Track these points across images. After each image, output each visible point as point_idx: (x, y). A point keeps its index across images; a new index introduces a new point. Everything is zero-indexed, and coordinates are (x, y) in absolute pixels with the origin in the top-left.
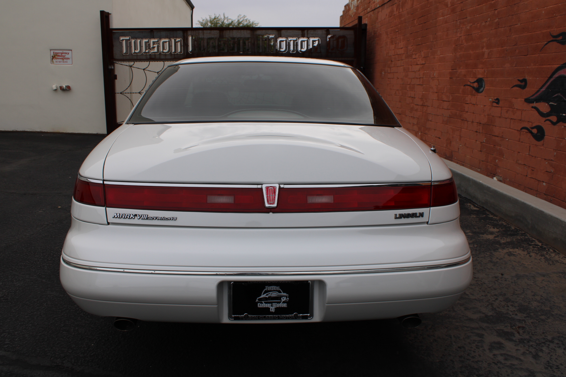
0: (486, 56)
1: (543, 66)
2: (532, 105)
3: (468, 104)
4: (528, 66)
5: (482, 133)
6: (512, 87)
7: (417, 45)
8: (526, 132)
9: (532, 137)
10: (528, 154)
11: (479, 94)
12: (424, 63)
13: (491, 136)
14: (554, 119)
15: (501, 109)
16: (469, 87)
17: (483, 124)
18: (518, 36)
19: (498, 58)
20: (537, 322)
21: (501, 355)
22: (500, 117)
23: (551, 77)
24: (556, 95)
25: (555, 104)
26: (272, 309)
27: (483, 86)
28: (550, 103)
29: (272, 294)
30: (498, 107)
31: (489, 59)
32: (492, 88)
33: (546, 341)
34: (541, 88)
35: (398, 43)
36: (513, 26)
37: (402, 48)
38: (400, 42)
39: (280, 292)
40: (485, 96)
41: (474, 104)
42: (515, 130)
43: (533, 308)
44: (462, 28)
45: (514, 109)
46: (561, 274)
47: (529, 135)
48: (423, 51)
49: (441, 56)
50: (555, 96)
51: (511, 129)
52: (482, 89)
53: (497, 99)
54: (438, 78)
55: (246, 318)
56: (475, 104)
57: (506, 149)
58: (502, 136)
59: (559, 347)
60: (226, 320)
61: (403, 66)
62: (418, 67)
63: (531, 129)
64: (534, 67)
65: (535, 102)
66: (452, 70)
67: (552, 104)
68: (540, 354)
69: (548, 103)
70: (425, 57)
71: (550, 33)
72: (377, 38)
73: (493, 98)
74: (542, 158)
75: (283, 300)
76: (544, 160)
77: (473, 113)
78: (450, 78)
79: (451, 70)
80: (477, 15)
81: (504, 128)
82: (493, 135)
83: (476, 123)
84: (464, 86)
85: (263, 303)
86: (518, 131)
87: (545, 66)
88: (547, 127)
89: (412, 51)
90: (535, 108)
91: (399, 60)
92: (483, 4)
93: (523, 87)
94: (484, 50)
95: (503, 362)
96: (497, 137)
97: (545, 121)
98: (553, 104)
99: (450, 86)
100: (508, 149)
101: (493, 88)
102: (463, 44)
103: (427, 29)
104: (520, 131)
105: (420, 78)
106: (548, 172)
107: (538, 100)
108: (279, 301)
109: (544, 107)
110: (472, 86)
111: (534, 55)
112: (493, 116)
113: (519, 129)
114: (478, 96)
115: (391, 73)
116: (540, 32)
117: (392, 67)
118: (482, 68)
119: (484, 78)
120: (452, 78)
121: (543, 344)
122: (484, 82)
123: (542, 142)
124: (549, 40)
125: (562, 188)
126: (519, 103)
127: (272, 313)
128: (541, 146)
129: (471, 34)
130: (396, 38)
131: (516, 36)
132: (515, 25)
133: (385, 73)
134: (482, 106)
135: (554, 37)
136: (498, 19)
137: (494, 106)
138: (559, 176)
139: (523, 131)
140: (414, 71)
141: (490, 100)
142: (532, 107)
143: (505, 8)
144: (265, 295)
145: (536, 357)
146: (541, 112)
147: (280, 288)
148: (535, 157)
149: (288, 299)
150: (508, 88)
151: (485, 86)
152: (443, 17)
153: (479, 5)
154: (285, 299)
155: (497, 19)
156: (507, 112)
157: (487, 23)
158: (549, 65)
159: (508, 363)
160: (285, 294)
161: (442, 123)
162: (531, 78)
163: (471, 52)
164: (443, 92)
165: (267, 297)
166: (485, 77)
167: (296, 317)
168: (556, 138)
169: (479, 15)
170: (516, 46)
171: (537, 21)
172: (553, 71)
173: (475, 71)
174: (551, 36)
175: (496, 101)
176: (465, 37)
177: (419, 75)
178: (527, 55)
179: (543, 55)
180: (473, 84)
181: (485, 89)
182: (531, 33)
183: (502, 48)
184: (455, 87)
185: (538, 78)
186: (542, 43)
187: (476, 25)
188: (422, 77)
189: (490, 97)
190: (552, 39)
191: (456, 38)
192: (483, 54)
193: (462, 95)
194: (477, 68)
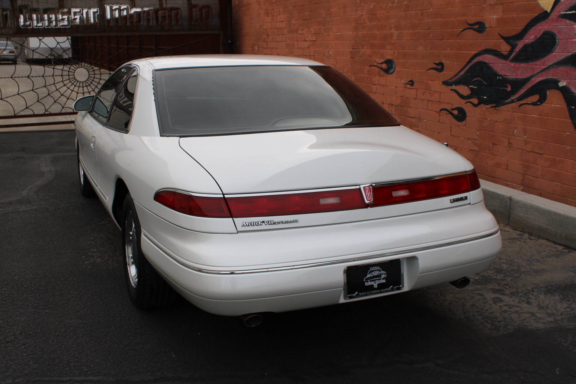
0: (395, 37)
1: (461, 52)
2: (451, 87)
3: (376, 85)
4: (445, 50)
5: (395, 114)
6: (428, 70)
7: (303, 20)
8: (446, 113)
9: (452, 118)
10: (450, 134)
11: (389, 75)
12: (316, 40)
13: (406, 117)
14: (475, 101)
15: (417, 91)
16: (376, 68)
17: (396, 105)
18: (431, 20)
19: (410, 40)
20: (514, 279)
21: (505, 305)
22: (415, 99)
23: (469, 62)
24: (476, 79)
25: (476, 88)
26: (376, 286)
27: (394, 67)
28: (470, 86)
29: (375, 273)
30: (412, 89)
31: (399, 41)
32: (404, 70)
33: (529, 291)
34: (460, 72)
35: (277, 16)
36: (425, 11)
37: (282, 22)
38: (280, 15)
39: (380, 271)
40: (397, 78)
41: (383, 85)
42: (434, 111)
43: (505, 269)
44: (363, 6)
45: (432, 91)
46: (510, 240)
47: (450, 116)
48: (312, 27)
49: (337, 33)
50: (474, 80)
51: (429, 110)
52: (392, 70)
53: (411, 81)
54: (335, 56)
55: (357, 296)
56: (385, 85)
57: (424, 130)
58: (420, 117)
59: (540, 294)
60: (342, 300)
61: (285, 41)
62: (306, 44)
63: (451, 111)
64: (450, 52)
65: (454, 85)
66: (353, 49)
67: (472, 88)
68: (530, 300)
69: (468, 87)
70: (316, 34)
71: (466, 21)
72: (244, 8)
73: (406, 79)
74: (465, 138)
75: (382, 277)
76: (467, 139)
77: (383, 94)
78: (351, 57)
79: (351, 49)
81: (421, 110)
82: (408, 117)
83: (387, 105)
84: (370, 66)
85: (369, 281)
86: (437, 112)
87: (462, 52)
88: (468, 108)
89: (297, 26)
90: (455, 91)
91: (278, 35)
93: (441, 70)
94: (393, 31)
95: (509, 310)
96: (414, 118)
97: (466, 103)
98: (474, 87)
99: (351, 66)
100: (427, 130)
101: (406, 70)
102: (366, 23)
103: (316, 4)
104: (439, 112)
105: (310, 56)
106: (472, 150)
107: (457, 83)
108: (380, 278)
109: (464, 90)
110: (380, 67)
111: (450, 41)
112: (407, 98)
113: (438, 111)
114: (388, 77)
115: (267, 48)
116: (455, 19)
117: (269, 42)
118: (392, 50)
119: (394, 59)
120: (354, 58)
121: (528, 294)
122: (394, 64)
123: (464, 122)
124: (465, 28)
125: (487, 164)
126: (437, 85)
127: (375, 289)
128: (463, 126)
129: (375, 14)
130: (273, 9)
131: (429, 20)
132: (427, 9)
133: (259, 48)
134: (393, 87)
135: (470, 25)
136: (408, 1)
137: (407, 88)
138: (484, 153)
139: (443, 113)
140: (302, 48)
141: (403, 81)
142: (452, 90)
144: (370, 275)
145: (528, 303)
146: (461, 94)
147: (380, 268)
148: (458, 137)
149: (386, 275)
150: (423, 71)
151: (395, 67)
154: (384, 276)
155: (406, 1)
156: (423, 94)
157: (395, 5)
158: (466, 50)
159: (513, 310)
160: (384, 272)
162: (448, 62)
163: (377, 32)
165: (371, 276)
166: (396, 58)
167: (392, 290)
168: (478, 119)
170: (429, 30)
171: (451, 8)
172: (471, 56)
173: (383, 52)
174: (467, 23)
175: (409, 83)
176: (367, 16)
177: (309, 53)
178: (443, 40)
179: (459, 41)
180: (381, 64)
181: (396, 70)
182: (445, 19)
183: (414, 31)
184: (358, 66)
185: (455, 63)
186: (458, 30)
187: (381, 5)
188: (313, 54)
189: (402, 79)
190: (468, 26)
191: (357, 16)
192: (392, 35)
193: (367, 76)
194: (385, 49)
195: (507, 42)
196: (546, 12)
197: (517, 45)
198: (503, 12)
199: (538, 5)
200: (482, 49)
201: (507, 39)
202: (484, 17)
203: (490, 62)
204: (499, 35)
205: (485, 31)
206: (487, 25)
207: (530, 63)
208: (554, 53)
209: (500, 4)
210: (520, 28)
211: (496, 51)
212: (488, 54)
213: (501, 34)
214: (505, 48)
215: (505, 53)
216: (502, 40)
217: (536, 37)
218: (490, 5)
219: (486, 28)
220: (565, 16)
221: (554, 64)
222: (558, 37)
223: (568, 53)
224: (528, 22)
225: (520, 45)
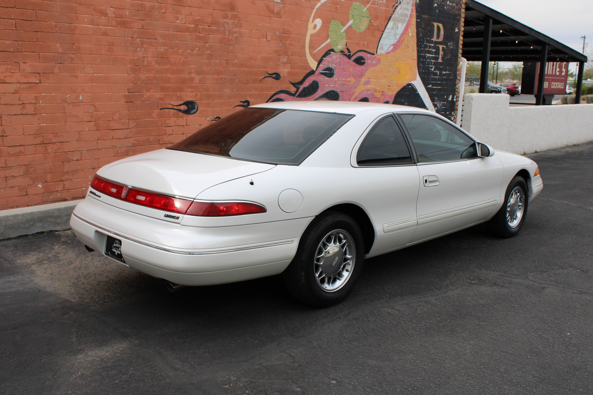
0: (197, 81)
1: (263, 92)
3: (172, 126)
4: (249, 92)
6: (234, 107)
11: (190, 116)
12: (38, 82)
16: (171, 110)
18: (236, 69)
19: (214, 84)
23: (270, 99)
27: (196, 108)
31: (202, 84)
32: (209, 109)
36: (230, 61)
40: (200, 117)
41: (182, 126)
49: (95, 75)
52: (195, 111)
53: (218, 118)
54: (91, 102)
56: (184, 125)
64: (255, 92)
66: (129, 92)
71: (265, 72)
73: (211, 117)
77: (183, 134)
78: (126, 102)
79: (127, 93)
80: (177, 41)
84: (161, 109)
87: (264, 92)
92: (184, 32)
93: (246, 106)
94: (193, 75)
99: (128, 111)
101: (211, 109)
102: (153, 66)
110: (177, 109)
111: (254, 85)
114: (188, 117)
116: (257, 70)
118: (192, 92)
120: (131, 102)
122: (196, 105)
124: (266, 76)
129: (168, 58)
132: (232, 60)
134: (196, 126)
136: (211, 51)
141: (208, 119)
143: (219, 44)
150: (230, 108)
151: (198, 107)
152: (95, 27)
153: (178, 32)
155: (209, 51)
157: (195, 52)
158: (267, 91)
161: (114, 156)
162: (252, 100)
163: (171, 76)
164: (111, 119)
166: (199, 100)
169: (179, 41)
170: (235, 77)
171: (254, 62)
172: (271, 95)
173: (181, 94)
174: (268, 73)
175: (216, 119)
176: (155, 58)
177: (20, 100)
178: (248, 84)
179: (261, 85)
180: (179, 106)
181: (198, 110)
182: (249, 69)
183: (219, 76)
184: (140, 111)
185: (259, 100)
186: (261, 77)
187: (176, 50)
188: (34, 101)
189: (207, 117)
190: (268, 75)
191: (135, 58)
192: (192, 79)
193: (157, 119)
194: (184, 92)
195: (294, 86)
196: (313, 70)
197: (300, 87)
198: (291, 68)
199: (309, 66)
200: (279, 90)
201: (294, 84)
202: (279, 70)
203: (284, 98)
204: (289, 82)
205: (280, 79)
206: (281, 75)
207: (307, 98)
208: (318, 92)
209: (289, 63)
210: (300, 78)
211: (288, 91)
212: (283, 93)
213: (291, 81)
214: (293, 89)
215: (293, 93)
216: (291, 85)
217: (309, 83)
218: (282, 63)
219: (280, 77)
220: (322, 74)
221: (318, 98)
222: (319, 84)
223: (324, 91)
224: (305, 75)
225: (301, 87)
